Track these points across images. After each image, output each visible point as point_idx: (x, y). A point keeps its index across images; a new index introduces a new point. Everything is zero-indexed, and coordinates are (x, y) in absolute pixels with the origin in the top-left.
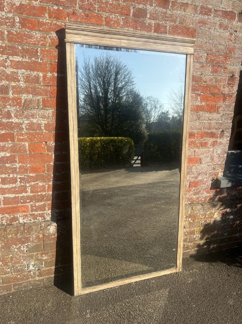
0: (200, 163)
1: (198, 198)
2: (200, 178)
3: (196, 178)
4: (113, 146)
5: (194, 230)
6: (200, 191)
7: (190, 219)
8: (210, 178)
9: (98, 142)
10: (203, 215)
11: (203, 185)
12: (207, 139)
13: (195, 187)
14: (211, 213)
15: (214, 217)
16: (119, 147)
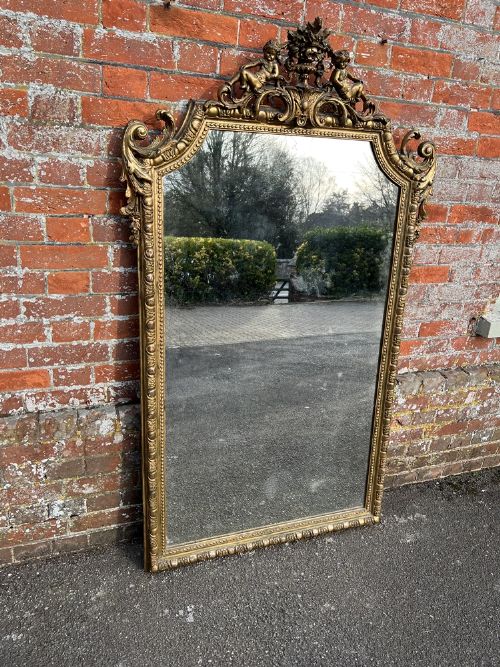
0: (450, 281)
1: (435, 361)
2: (445, 315)
3: (436, 314)
4: (233, 258)
5: (421, 430)
6: (441, 344)
7: (414, 407)
8: (467, 317)
9: (200, 247)
10: (442, 397)
11: (450, 331)
12: (470, 223)
13: (433, 334)
14: (461, 394)
15: (467, 401)
16: (246, 260)
